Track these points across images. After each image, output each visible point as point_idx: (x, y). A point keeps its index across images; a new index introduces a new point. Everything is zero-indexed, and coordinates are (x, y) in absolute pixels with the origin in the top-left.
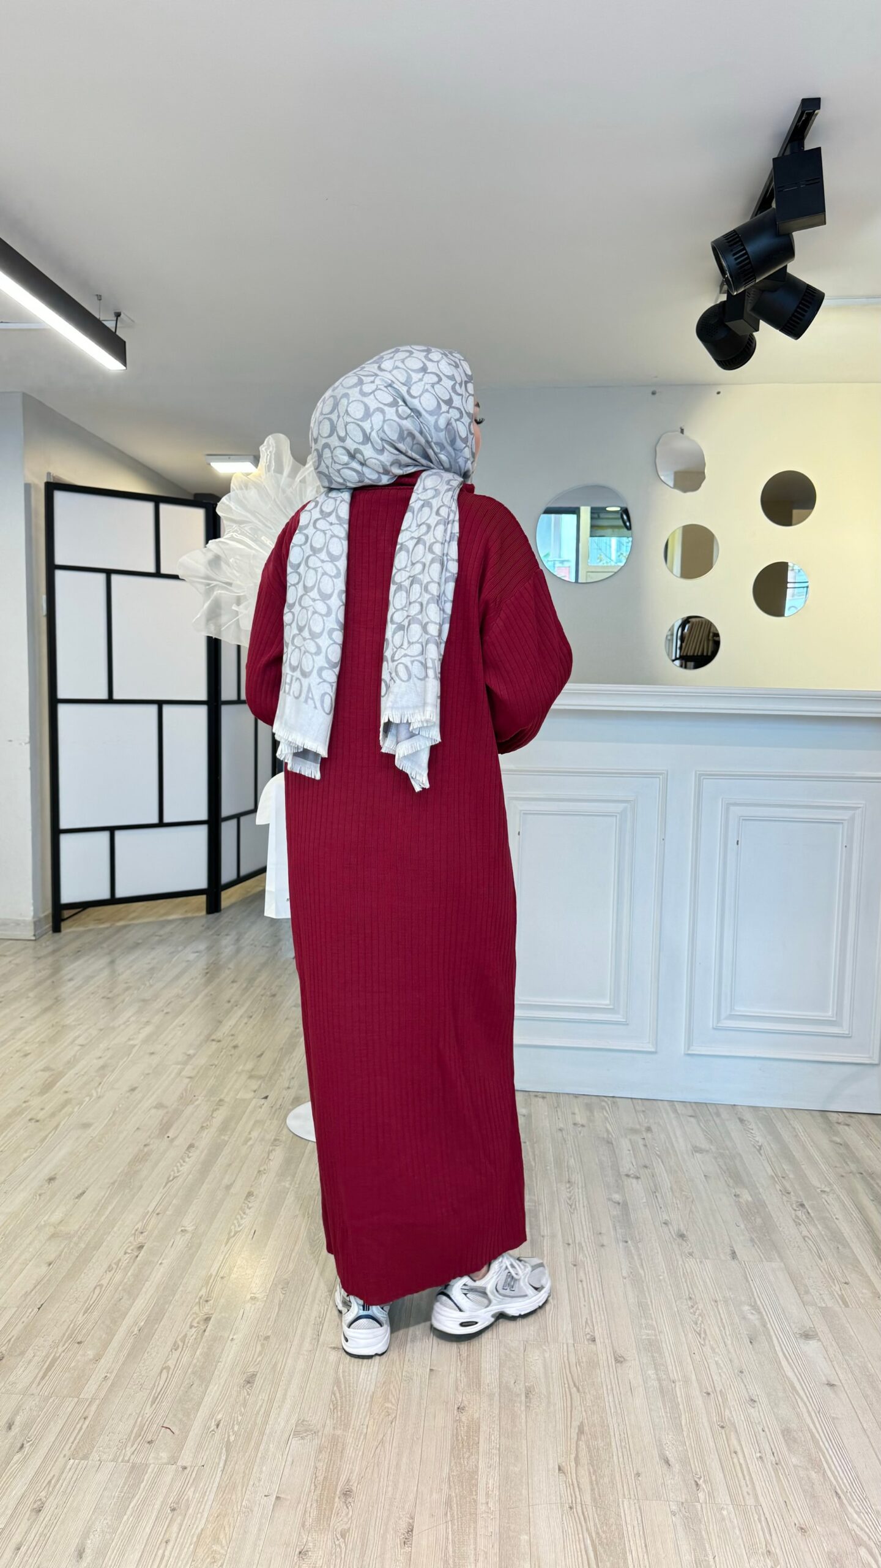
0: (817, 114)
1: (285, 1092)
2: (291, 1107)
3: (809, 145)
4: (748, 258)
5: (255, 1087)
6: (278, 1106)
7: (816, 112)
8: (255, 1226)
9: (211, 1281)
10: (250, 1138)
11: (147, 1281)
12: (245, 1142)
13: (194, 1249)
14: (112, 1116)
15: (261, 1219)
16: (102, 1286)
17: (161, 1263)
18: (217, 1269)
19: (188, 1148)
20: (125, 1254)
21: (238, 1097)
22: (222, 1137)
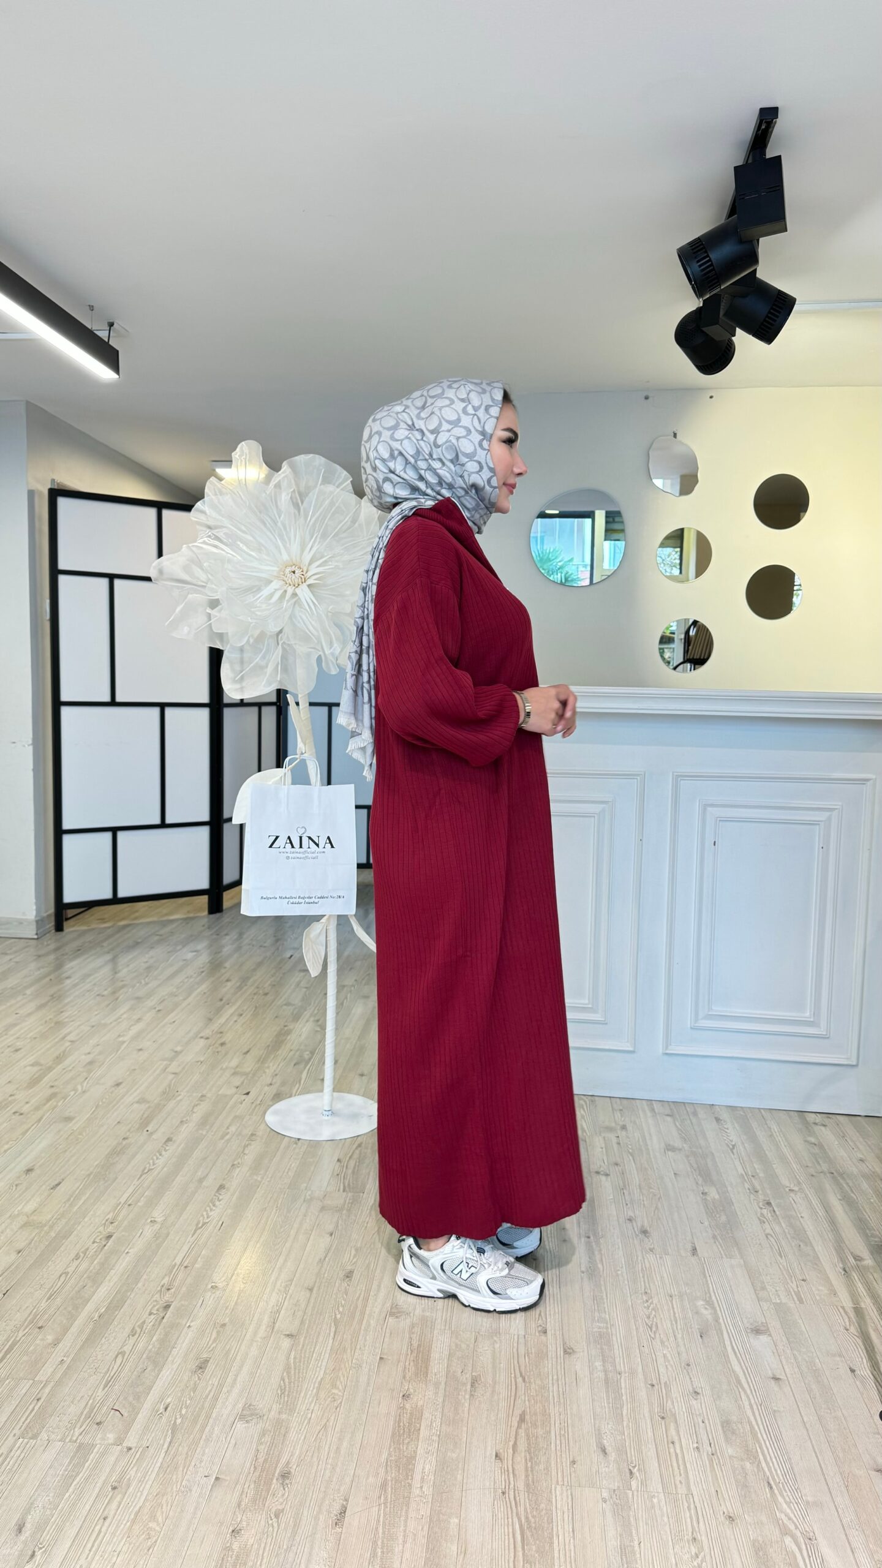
1: (266, 1088)
2: (271, 1103)
5: (238, 1084)
6: (258, 1102)
8: (223, 1217)
9: (175, 1270)
10: (228, 1133)
11: (111, 1269)
12: (222, 1138)
13: (161, 1240)
14: (94, 1111)
15: (230, 1211)
16: (67, 1274)
17: (128, 1252)
18: (181, 1259)
19: (166, 1141)
20: (94, 1242)
21: (220, 1093)
22: (200, 1132)
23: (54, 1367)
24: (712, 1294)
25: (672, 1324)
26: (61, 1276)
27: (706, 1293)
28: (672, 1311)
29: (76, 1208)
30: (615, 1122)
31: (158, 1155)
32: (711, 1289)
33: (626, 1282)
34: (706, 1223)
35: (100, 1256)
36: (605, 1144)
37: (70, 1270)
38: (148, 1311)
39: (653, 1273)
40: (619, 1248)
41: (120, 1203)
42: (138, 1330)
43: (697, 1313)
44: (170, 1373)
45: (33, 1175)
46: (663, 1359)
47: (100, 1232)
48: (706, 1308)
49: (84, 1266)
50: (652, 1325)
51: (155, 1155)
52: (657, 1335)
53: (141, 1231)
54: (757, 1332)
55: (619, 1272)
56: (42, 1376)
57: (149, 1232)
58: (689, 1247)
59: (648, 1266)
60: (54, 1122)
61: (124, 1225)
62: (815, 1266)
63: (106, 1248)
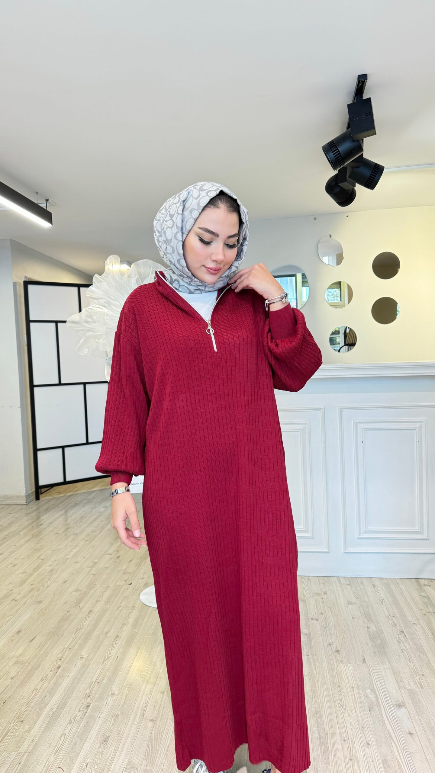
0: (366, 81)
1: (140, 581)
2: (143, 589)
3: (365, 97)
4: (340, 153)
5: (126, 579)
6: (136, 588)
7: (366, 80)
8: (118, 654)
9: (92, 685)
10: (121, 606)
11: (60, 686)
12: (118, 609)
13: (85, 668)
14: (53, 597)
15: (121, 650)
16: (37, 689)
17: (68, 676)
18: (96, 678)
19: (89, 612)
20: (51, 671)
21: (116, 584)
22: (107, 606)
23: (29, 744)
24: (375, 686)
25: (354, 704)
26: (33, 691)
27: (371, 685)
28: (353, 696)
29: (42, 652)
30: (321, 591)
31: (85, 620)
32: (374, 683)
33: (329, 681)
34: (370, 645)
35: (54, 679)
36: (316, 603)
37: (38, 687)
38: (78, 709)
39: (343, 674)
40: (324, 661)
41: (65, 648)
42: (73, 721)
43: (367, 697)
44: (89, 745)
45: (21, 634)
46: (350, 725)
47: (54, 665)
48: (372, 694)
49: (46, 684)
50: (343, 705)
51: (83, 620)
52: (346, 710)
53: (76, 663)
54: (399, 707)
55: (325, 675)
56: (22, 750)
57: (79, 663)
58: (362, 659)
59: (340, 670)
60: (32, 604)
61: (67, 660)
62: (428, 667)
63: (57, 674)
